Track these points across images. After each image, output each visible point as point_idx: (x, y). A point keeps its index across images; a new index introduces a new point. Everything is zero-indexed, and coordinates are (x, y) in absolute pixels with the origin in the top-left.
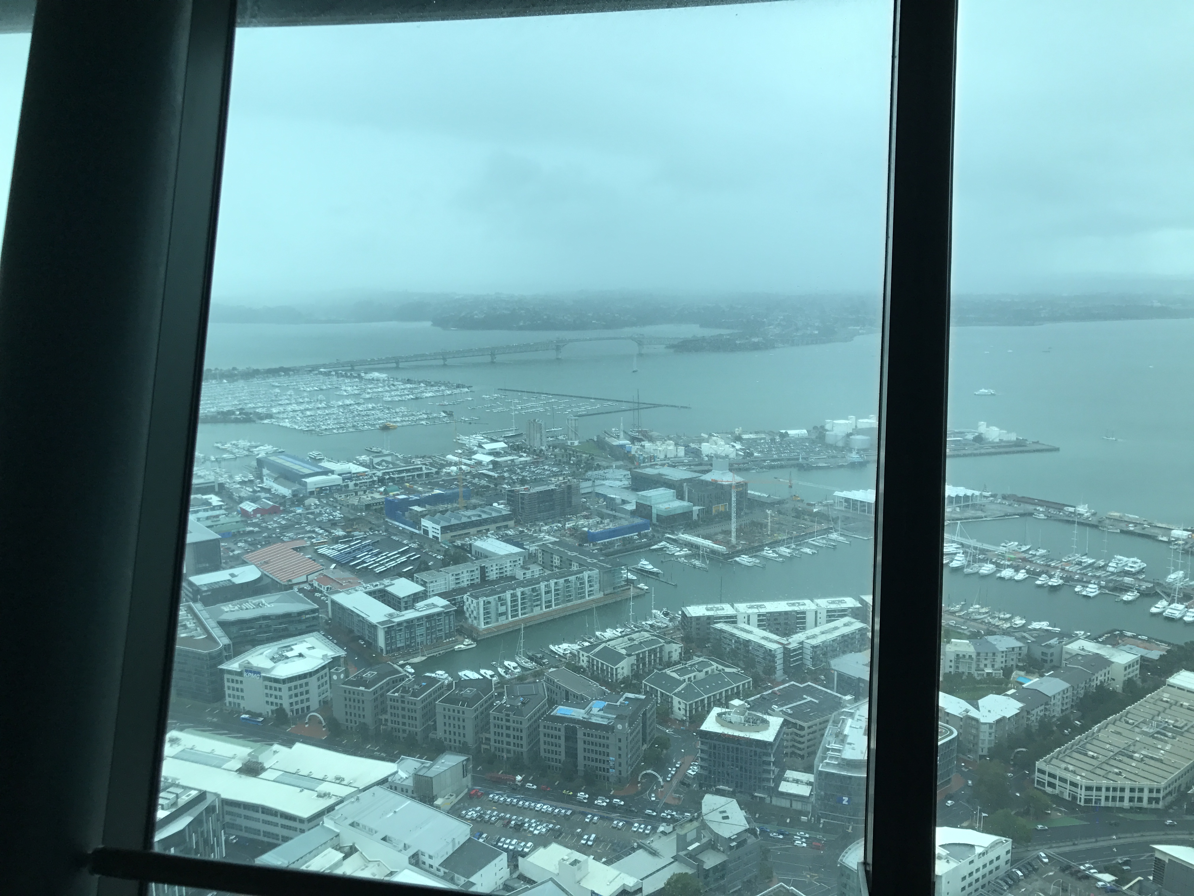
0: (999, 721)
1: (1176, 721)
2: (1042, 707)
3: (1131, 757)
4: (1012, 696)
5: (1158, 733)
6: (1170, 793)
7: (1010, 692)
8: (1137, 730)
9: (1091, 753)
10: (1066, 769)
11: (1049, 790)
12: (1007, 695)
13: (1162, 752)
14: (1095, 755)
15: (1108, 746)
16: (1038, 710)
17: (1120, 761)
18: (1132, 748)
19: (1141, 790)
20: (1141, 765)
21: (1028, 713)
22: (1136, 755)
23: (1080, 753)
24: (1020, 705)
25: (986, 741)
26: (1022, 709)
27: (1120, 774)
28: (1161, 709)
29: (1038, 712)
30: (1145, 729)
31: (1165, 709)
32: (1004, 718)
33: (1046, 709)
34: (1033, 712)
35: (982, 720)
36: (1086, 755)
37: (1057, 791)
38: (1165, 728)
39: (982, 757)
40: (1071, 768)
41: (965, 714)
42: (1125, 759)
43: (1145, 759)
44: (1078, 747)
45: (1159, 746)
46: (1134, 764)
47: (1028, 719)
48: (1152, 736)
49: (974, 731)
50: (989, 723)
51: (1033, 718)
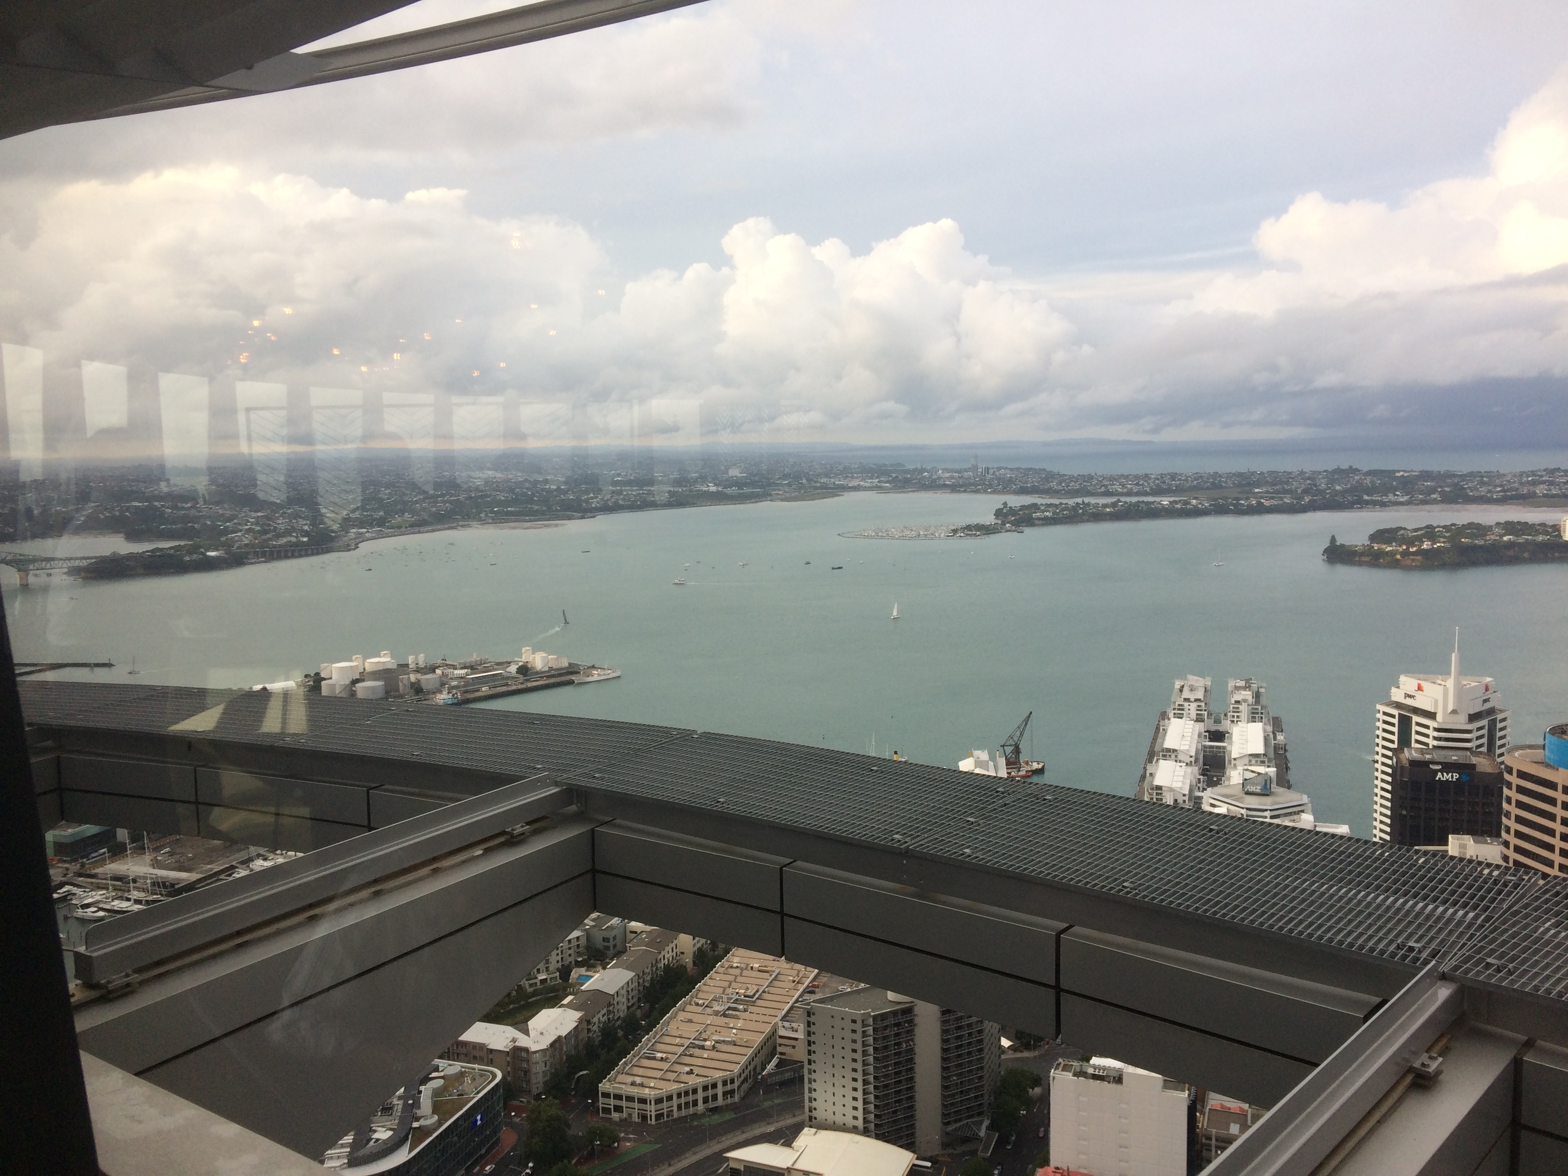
0: (552, 1045)
1: (747, 989)
2: (605, 1011)
3: (702, 1048)
4: (570, 1006)
5: (729, 1009)
6: (745, 1080)
7: (565, 1002)
8: (709, 1010)
9: (659, 1055)
10: (633, 1084)
11: (615, 1116)
12: (563, 1006)
13: (734, 1031)
14: (664, 1056)
15: (678, 1040)
16: (600, 1015)
17: (691, 1056)
18: (704, 1036)
19: (714, 1086)
20: (714, 1054)
21: (589, 1022)
22: (708, 1043)
23: (649, 1058)
24: (577, 1015)
25: (539, 1073)
26: (580, 1020)
27: (691, 1072)
28: (732, 978)
29: (600, 1018)
30: (717, 1007)
31: (736, 976)
32: (560, 1037)
33: (609, 1012)
34: (595, 1020)
35: (534, 1048)
36: (654, 1058)
37: (625, 1115)
38: (736, 1001)
39: (538, 1097)
40: (638, 1080)
41: (511, 1045)
42: (697, 1052)
43: (717, 1045)
44: (645, 1051)
45: (731, 1025)
46: (705, 1056)
47: (589, 1030)
48: (725, 1015)
49: (525, 1065)
50: (541, 1050)
51: (595, 1028)
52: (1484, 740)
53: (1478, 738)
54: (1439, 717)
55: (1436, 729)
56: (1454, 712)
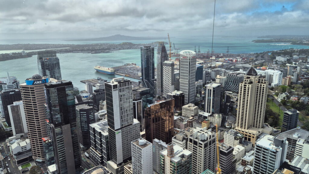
52: (16, 86)
53: (15, 86)
54: (7, 84)
55: (7, 86)
56: (10, 82)
